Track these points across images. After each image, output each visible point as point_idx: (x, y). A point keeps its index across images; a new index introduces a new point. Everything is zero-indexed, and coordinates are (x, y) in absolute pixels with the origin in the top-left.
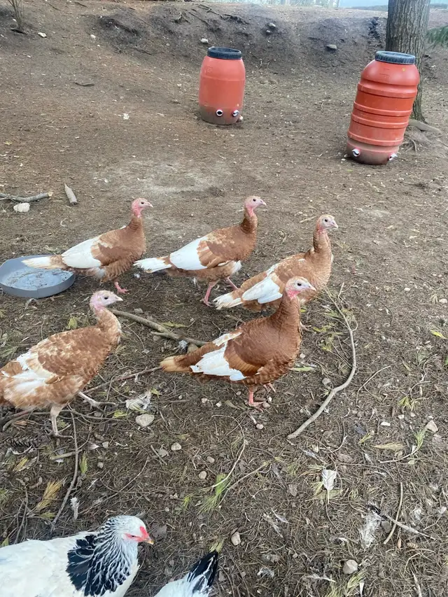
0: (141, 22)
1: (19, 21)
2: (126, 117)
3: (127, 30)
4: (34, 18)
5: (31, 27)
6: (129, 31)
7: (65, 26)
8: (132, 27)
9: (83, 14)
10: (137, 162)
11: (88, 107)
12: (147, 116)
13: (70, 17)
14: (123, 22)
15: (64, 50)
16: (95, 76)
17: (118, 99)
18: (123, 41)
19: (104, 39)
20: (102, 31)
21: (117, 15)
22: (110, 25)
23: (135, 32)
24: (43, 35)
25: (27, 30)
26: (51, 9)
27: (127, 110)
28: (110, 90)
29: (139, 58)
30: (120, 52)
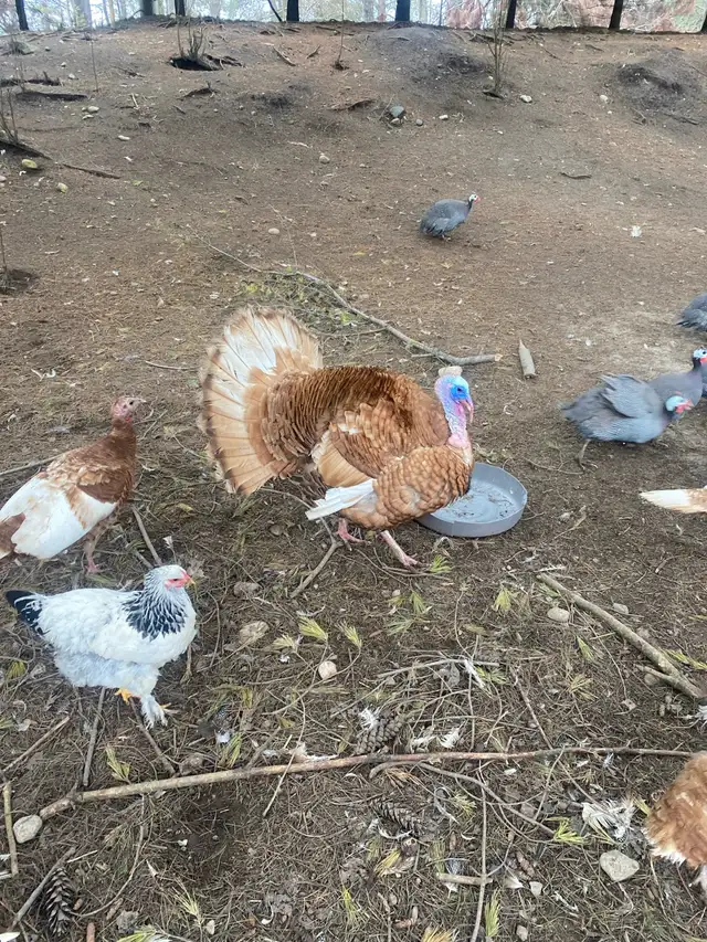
0: (690, 70)
1: (498, 80)
2: (636, 232)
3: (663, 85)
4: (518, 73)
5: (511, 87)
6: (666, 87)
7: (562, 83)
8: (672, 79)
9: (593, 62)
10: (646, 314)
11: (574, 212)
12: (671, 232)
13: (573, 68)
14: (659, 73)
15: (555, 120)
16: (595, 163)
17: (627, 201)
18: (651, 104)
19: (622, 101)
20: (620, 88)
21: (651, 61)
22: (636, 78)
23: (677, 88)
24: (527, 98)
25: (505, 93)
26: (547, 58)
27: (638, 221)
28: (616, 185)
29: (673, 130)
30: (644, 121)
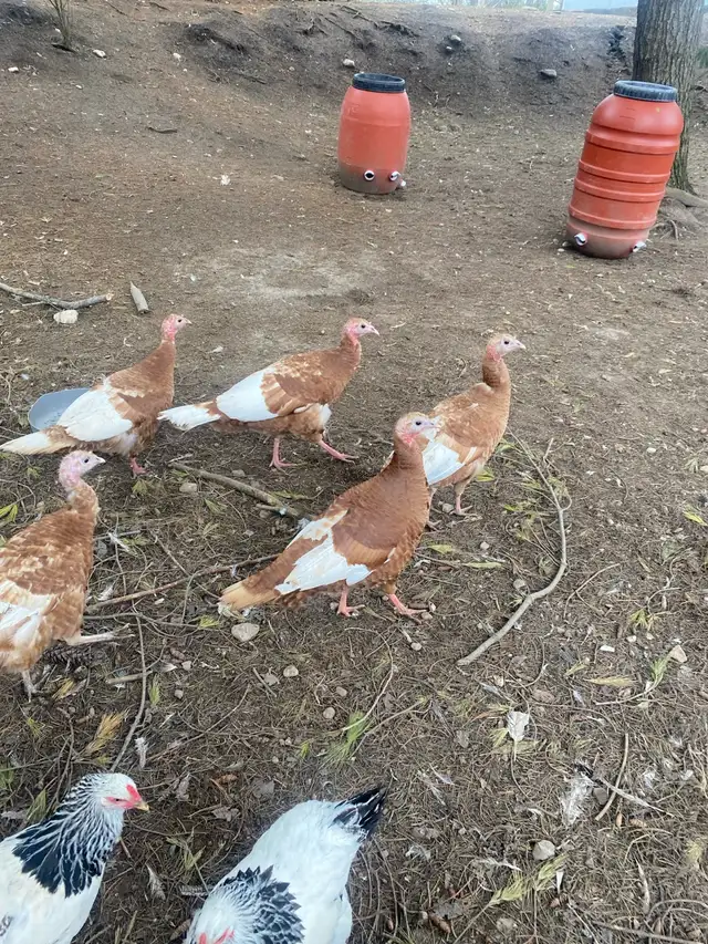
0: (250, 33)
1: (65, 32)
2: (225, 180)
3: (229, 46)
4: (87, 27)
5: (82, 40)
6: (233, 48)
7: (133, 40)
8: (236, 41)
9: (162, 20)
10: (241, 250)
11: (166, 165)
12: (257, 180)
13: (143, 25)
14: (223, 34)
15: (132, 76)
16: (179, 117)
17: (214, 153)
18: (222, 64)
19: (194, 60)
20: (191, 47)
21: (213, 23)
22: (204, 38)
23: (241, 48)
24: (101, 53)
25: (75, 46)
26: (113, 12)
27: (228, 168)
28: (202, 139)
29: (247, 89)
30: (218, 80)
